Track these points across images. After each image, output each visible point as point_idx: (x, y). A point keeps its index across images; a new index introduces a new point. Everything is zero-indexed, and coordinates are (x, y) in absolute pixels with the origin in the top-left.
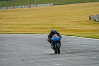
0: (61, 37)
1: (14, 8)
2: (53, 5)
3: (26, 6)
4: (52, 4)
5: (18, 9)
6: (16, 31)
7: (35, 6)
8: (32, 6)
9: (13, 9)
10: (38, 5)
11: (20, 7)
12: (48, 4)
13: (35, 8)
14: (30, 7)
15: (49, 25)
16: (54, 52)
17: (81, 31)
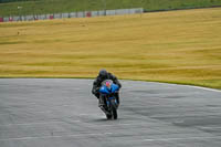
0: (120, 86)
1: (52, 18)
2: (145, 12)
3: (81, 13)
4: (142, 9)
5: (61, 20)
6: (56, 72)
7: (101, 12)
8: (93, 13)
9: (48, 20)
10: (107, 12)
11: (67, 14)
12: (133, 10)
13: (101, 18)
14: (89, 15)
15: (133, 58)
16: (105, 117)
17: (209, 74)
